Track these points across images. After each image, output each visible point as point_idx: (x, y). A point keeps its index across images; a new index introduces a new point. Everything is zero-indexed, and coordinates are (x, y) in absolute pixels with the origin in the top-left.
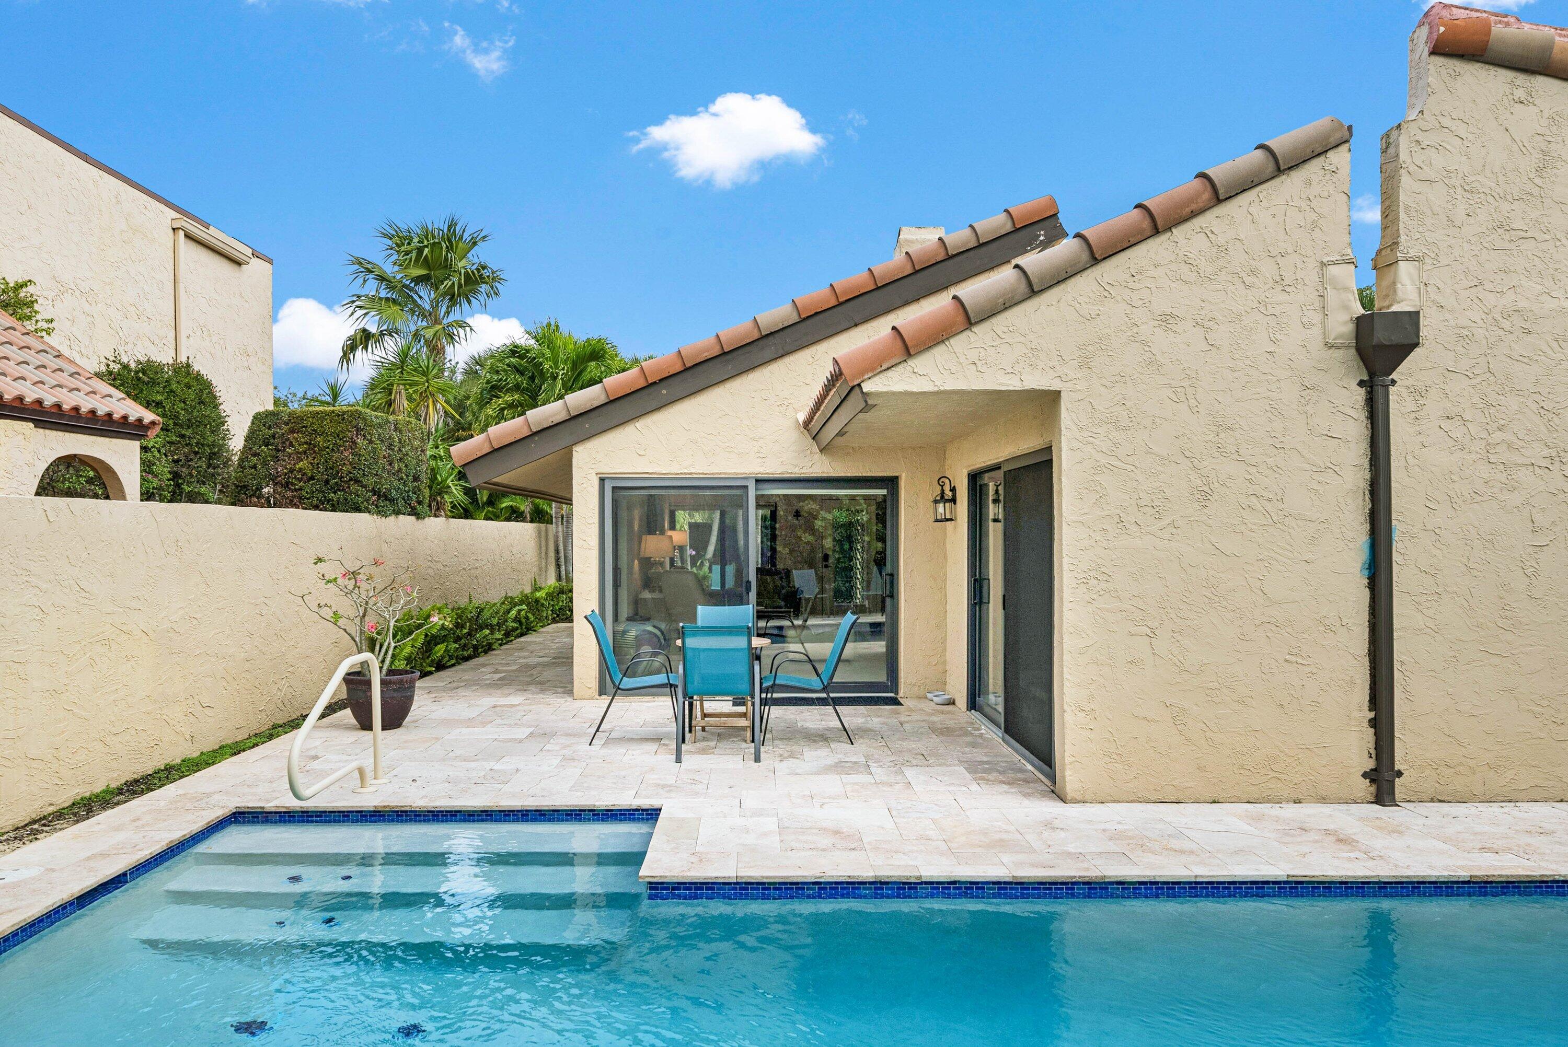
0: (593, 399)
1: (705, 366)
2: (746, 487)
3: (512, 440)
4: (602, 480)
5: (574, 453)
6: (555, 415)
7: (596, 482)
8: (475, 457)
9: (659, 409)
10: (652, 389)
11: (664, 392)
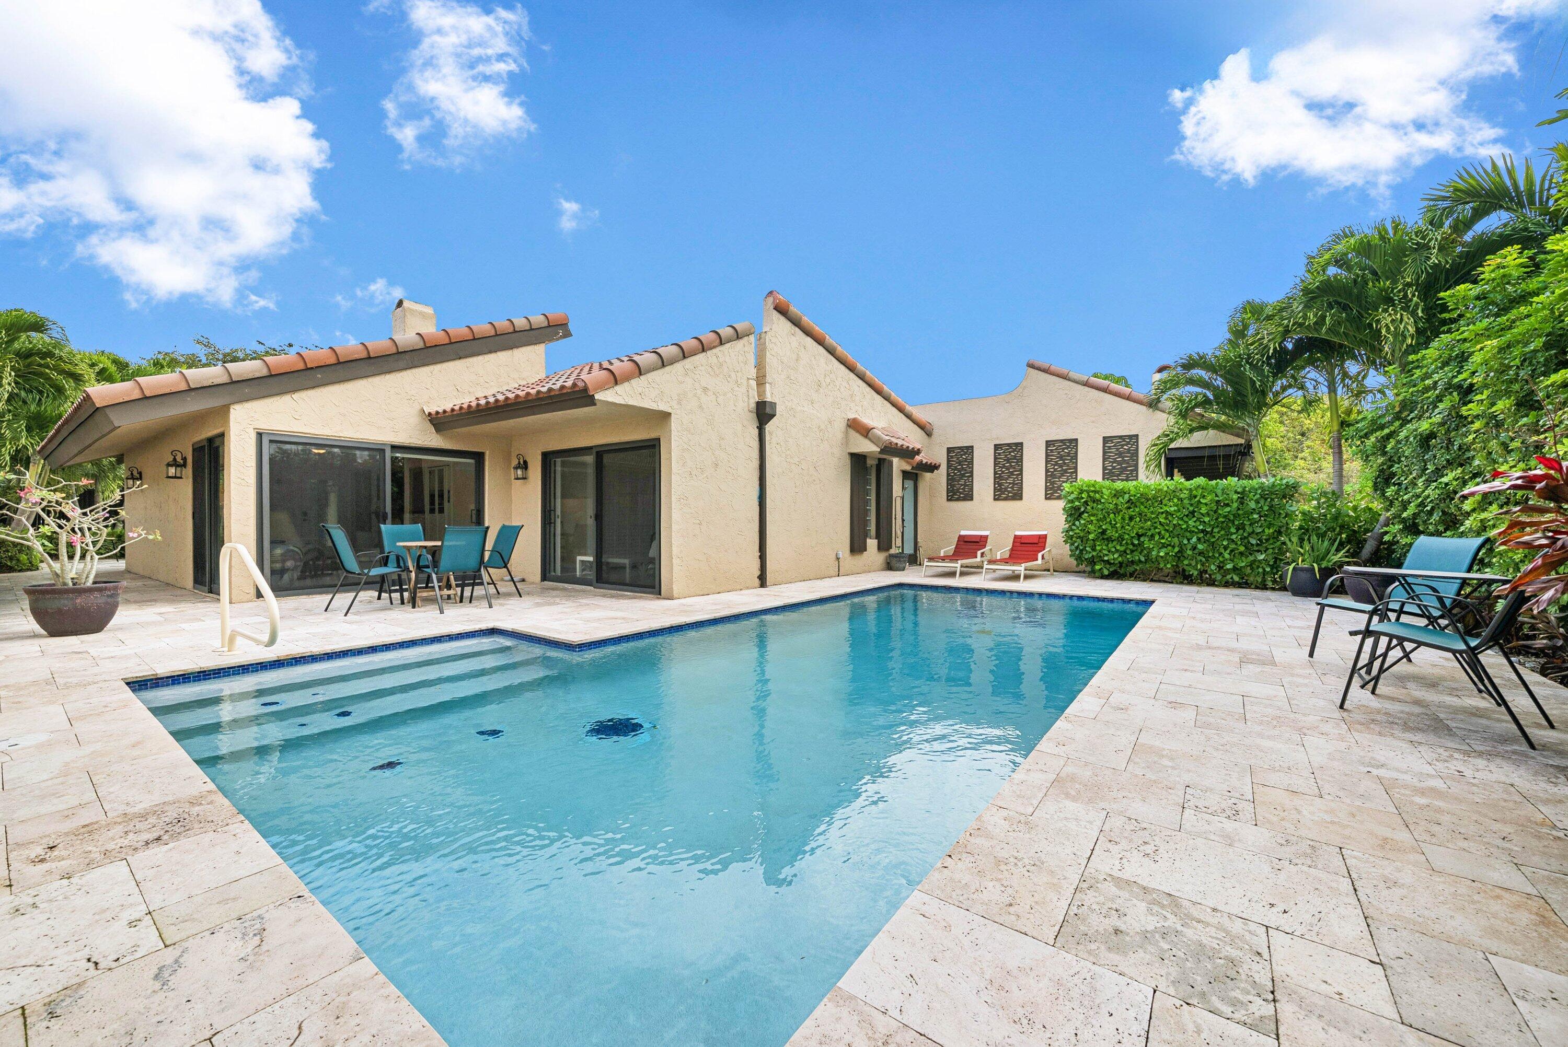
0: (256, 371)
1: (353, 364)
2: (383, 450)
3: (168, 391)
4: (260, 435)
5: (231, 410)
6: (216, 377)
7: (253, 436)
8: (121, 401)
9: (313, 388)
10: (309, 372)
11: (319, 376)
